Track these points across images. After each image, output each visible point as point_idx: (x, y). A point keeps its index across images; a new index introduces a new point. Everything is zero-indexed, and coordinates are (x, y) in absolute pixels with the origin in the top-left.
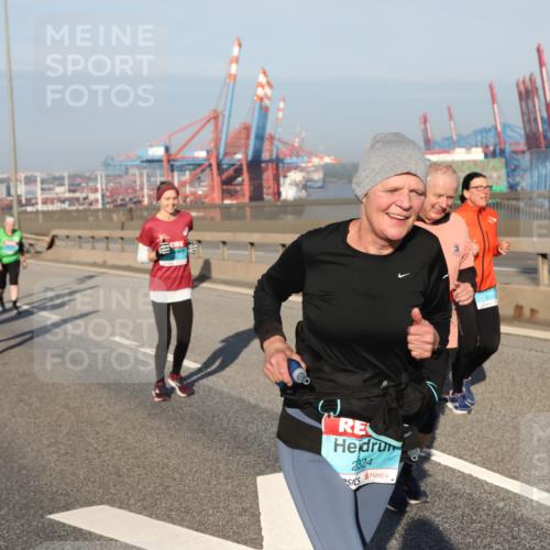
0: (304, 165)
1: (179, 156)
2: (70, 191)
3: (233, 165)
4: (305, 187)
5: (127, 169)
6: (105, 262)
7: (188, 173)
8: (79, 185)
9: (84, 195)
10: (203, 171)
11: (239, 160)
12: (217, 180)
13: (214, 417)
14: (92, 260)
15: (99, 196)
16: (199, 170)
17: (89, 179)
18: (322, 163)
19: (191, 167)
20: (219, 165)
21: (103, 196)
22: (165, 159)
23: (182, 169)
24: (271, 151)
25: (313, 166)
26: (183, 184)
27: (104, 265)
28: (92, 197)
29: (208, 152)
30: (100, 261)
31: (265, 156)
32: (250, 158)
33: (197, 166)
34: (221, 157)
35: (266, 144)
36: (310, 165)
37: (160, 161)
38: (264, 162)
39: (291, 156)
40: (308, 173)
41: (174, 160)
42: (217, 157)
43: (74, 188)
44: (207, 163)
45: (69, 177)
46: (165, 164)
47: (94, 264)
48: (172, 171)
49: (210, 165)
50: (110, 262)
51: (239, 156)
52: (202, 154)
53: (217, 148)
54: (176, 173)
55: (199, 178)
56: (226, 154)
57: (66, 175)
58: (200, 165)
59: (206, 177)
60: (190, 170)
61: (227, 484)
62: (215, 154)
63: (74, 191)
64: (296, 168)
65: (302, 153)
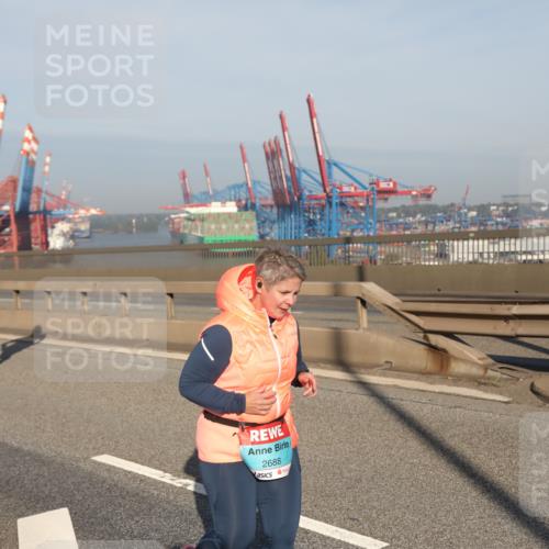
0: (71, 216)
3: (1, 216)
11: (7, 212)
18: (88, 214)
24: (39, 202)
25: (80, 217)
31: (33, 207)
32: (17, 210)
35: (34, 196)
36: (76, 216)
38: (32, 213)
39: (58, 208)
40: (75, 223)
51: (6, 208)
64: (63, 219)
65: (69, 205)
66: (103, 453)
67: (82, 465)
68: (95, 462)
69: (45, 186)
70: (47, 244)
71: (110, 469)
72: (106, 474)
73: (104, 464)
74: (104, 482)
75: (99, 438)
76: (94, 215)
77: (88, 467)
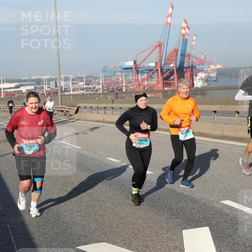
0: (206, 69)
1: (141, 65)
2: (86, 84)
3: (169, 70)
4: (207, 81)
5: (115, 73)
6: (104, 120)
7: (145, 74)
8: (91, 81)
9: (93, 86)
10: (153, 73)
11: (172, 67)
12: (161, 77)
13: (159, 199)
14: (97, 119)
15: (101, 86)
16: (152, 72)
17: (96, 78)
18: (216, 68)
19: (148, 71)
20: (162, 70)
21: (102, 86)
22: (133, 67)
23: (142, 72)
24: (189, 62)
25: (211, 70)
26: (143, 80)
27: (103, 121)
28: (97, 87)
29: (156, 63)
30: (102, 120)
31: (186, 65)
32: (177, 66)
33: (150, 71)
34: (163, 66)
35: (186, 59)
36: (209, 69)
37: (132, 68)
38: (185, 68)
39: (199, 65)
40: (209, 73)
41: (139, 68)
42: (161, 66)
43: (88, 83)
44: (155, 69)
45: (86, 77)
46: (134, 69)
47: (99, 121)
48: (138, 73)
49: (157, 70)
50: (106, 120)
51: (172, 65)
52: (153, 64)
53: (161, 61)
54: (139, 74)
55: (152, 77)
56: (165, 64)
57: (84, 76)
58: (152, 70)
59: (155, 76)
60: (147, 73)
61: (167, 233)
62: (159, 64)
63: (88, 84)
64: (202, 71)
65: (205, 63)
66: (227, 200)
67: (215, 205)
68: (223, 204)
69: (193, 53)
70: (193, 84)
71: (231, 208)
72: (229, 211)
73: (227, 205)
74: (228, 215)
75: (225, 191)
76: (219, 68)
77: (219, 207)
